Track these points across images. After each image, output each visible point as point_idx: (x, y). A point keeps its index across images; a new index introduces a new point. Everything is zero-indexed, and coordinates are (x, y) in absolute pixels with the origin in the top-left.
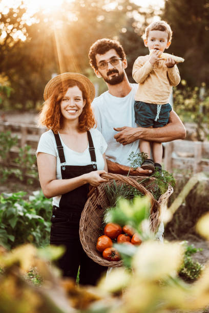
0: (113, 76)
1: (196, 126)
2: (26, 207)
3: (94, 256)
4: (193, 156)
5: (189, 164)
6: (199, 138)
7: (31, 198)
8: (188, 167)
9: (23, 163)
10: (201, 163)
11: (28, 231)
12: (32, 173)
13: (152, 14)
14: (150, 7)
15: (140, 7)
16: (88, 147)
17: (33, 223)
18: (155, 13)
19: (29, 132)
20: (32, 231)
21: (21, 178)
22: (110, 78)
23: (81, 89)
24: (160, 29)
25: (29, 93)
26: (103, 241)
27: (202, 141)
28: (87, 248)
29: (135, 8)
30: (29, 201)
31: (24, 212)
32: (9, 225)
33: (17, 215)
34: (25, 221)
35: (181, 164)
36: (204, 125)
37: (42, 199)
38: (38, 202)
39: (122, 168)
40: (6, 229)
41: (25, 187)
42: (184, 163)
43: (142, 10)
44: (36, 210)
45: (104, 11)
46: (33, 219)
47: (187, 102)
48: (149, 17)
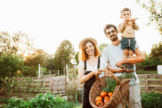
3: (92, 104)
22: (112, 38)
32: (41, 104)
39: (115, 71)
40: (40, 105)
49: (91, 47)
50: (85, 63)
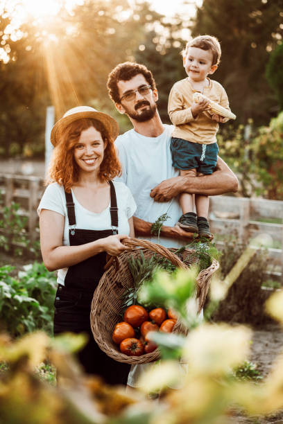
0: (143, 110)
1: (241, 176)
2: (14, 287)
3: (109, 348)
4: (238, 217)
5: (233, 228)
6: (244, 194)
7: (21, 274)
8: (231, 232)
9: (9, 227)
10: (248, 227)
11: (18, 319)
12: (22, 241)
13: (179, 26)
14: (177, 17)
15: (163, 16)
16: (110, 206)
17: (25, 307)
18: (184, 25)
19: (17, 185)
20: (22, 319)
21: (7, 248)
22: (140, 112)
23: (98, 130)
24: (202, 47)
25: (14, 133)
26: (122, 329)
27: (248, 197)
28: (100, 338)
29: (157, 17)
30: (18, 278)
31: (11, 293)
33: (3, 297)
34: (13, 306)
35: (222, 227)
36: (251, 176)
37: (36, 275)
38: (31, 280)
41: (12, 260)
42: (226, 226)
43: (165, 21)
44: (28, 290)
45: (116, 22)
46: (24, 302)
47: (228, 144)
48: (176, 30)
49: (95, 144)
50: (69, 197)
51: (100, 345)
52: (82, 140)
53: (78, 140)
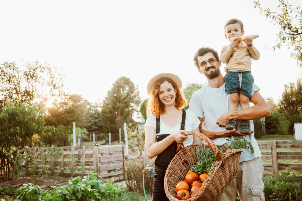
14: (96, 104)
23: (169, 82)
24: (233, 22)
28: (167, 190)
32: (77, 197)
39: (216, 135)
40: (75, 199)
49: (169, 90)
50: (158, 120)
51: (166, 193)
52: (162, 89)
53: (160, 89)
